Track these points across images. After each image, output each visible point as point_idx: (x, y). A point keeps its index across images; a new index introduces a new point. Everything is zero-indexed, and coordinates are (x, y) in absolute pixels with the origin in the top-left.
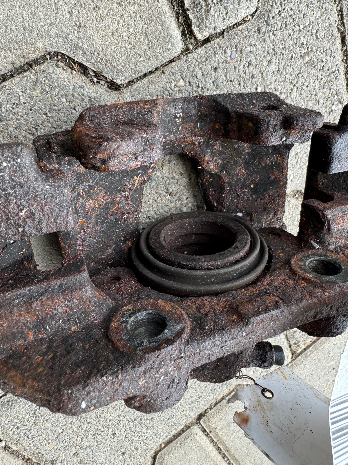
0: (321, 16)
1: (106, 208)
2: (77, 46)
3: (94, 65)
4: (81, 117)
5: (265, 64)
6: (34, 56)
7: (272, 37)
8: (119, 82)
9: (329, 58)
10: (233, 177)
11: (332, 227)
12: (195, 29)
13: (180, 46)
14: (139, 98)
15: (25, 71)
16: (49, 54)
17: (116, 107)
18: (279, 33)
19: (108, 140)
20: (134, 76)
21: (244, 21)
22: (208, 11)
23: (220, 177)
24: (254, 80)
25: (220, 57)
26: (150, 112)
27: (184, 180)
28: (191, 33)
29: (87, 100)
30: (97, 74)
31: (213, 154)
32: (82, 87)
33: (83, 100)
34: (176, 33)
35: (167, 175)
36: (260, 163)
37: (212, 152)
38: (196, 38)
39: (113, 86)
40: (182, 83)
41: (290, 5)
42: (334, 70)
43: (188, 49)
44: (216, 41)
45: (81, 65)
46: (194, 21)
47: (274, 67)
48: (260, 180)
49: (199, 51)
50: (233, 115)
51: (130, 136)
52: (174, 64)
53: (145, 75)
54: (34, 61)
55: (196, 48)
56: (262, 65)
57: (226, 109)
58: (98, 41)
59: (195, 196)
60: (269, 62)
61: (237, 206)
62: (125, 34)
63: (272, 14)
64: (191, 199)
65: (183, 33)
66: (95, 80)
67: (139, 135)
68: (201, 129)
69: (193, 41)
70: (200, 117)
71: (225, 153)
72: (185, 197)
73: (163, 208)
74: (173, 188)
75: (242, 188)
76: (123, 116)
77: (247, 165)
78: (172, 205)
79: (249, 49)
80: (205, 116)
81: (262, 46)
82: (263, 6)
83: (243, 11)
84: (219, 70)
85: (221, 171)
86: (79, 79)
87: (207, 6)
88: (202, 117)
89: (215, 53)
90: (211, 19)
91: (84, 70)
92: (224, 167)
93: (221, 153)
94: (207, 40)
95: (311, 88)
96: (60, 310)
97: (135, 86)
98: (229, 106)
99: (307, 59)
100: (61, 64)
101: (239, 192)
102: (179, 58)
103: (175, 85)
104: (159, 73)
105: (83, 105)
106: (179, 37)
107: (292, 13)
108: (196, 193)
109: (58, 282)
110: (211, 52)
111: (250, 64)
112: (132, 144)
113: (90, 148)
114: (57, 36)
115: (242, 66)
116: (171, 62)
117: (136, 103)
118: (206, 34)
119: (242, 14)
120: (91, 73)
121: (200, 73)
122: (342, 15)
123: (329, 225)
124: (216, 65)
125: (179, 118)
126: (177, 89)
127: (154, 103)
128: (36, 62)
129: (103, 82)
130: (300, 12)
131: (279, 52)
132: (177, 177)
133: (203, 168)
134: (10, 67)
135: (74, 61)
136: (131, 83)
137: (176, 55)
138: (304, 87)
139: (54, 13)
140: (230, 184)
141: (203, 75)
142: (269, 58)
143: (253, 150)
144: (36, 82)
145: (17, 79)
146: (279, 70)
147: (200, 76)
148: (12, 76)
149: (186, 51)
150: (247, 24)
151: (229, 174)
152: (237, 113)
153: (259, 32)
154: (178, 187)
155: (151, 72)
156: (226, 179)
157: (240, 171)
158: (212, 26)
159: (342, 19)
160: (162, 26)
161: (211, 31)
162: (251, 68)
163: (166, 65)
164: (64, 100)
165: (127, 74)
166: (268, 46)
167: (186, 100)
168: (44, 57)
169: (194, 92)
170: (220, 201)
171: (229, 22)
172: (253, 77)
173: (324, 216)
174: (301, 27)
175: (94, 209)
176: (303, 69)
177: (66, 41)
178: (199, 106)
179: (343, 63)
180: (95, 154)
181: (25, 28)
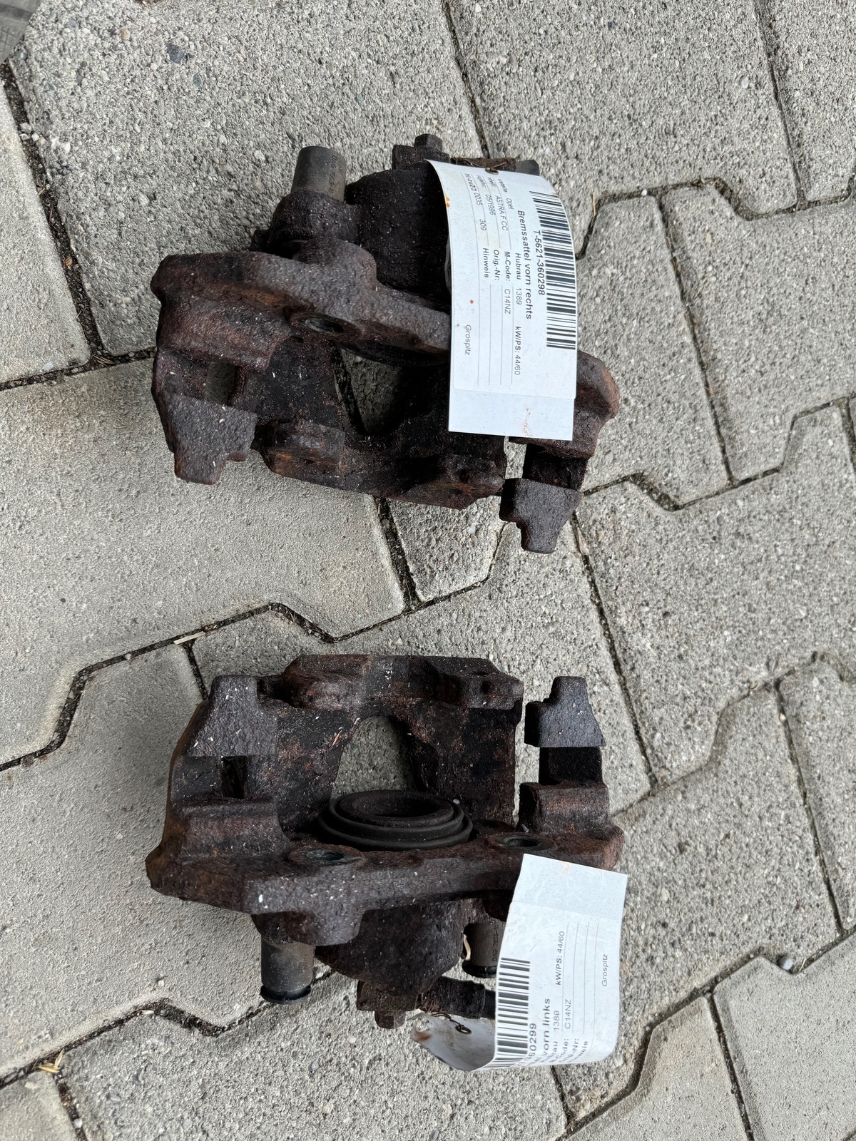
0: (566, 587)
1: (299, 763)
2: (299, 600)
3: (311, 618)
4: (295, 663)
5: (498, 630)
6: (258, 606)
7: (506, 604)
8: (334, 635)
9: (581, 630)
10: (448, 751)
11: (544, 809)
12: (419, 592)
13: (400, 606)
14: (352, 652)
15: (246, 618)
16: (272, 605)
17: (327, 657)
18: (514, 601)
19: (318, 680)
20: (350, 631)
21: (472, 587)
22: (433, 577)
23: (433, 749)
24: (484, 646)
25: (445, 620)
26: (359, 665)
27: (393, 753)
28: (415, 595)
29: (298, 650)
30: (312, 626)
31: (426, 720)
32: (296, 637)
33: (294, 650)
34: (398, 594)
35: (373, 742)
36: (480, 738)
37: (425, 718)
38: (419, 600)
39: (327, 639)
40: (400, 642)
41: (526, 575)
42: (590, 643)
43: (410, 609)
44: (442, 603)
45: (299, 617)
46: (417, 584)
47: (509, 634)
48: (481, 758)
49: (422, 612)
50: (441, 676)
51: (336, 680)
52: (393, 622)
53: (361, 631)
54: (256, 610)
55: (419, 608)
56: (494, 631)
57: (436, 670)
58: (320, 597)
59: (405, 776)
60: (504, 629)
61: (453, 790)
62: (346, 593)
63: (505, 582)
64: (400, 780)
65: (406, 595)
66: (310, 631)
67: (344, 681)
68: (412, 689)
69: (416, 602)
70: (411, 677)
71: (439, 721)
72: (392, 776)
73: (362, 785)
74: (378, 761)
75: (459, 766)
76: (332, 666)
77: (466, 738)
78: (376, 782)
79: (478, 614)
80: (416, 676)
81: (494, 613)
82: (495, 574)
83: (472, 578)
84: (443, 632)
85: (435, 742)
86: (294, 629)
87: (432, 572)
88: (413, 677)
89: (440, 616)
90: (435, 584)
91: (301, 621)
92: (438, 737)
93: (435, 720)
94: (432, 603)
95: (559, 662)
96: (247, 832)
97: (349, 641)
98: (439, 668)
99: (552, 629)
100: (281, 614)
101: (456, 771)
102: (399, 617)
103: (393, 644)
104: (376, 630)
105: (294, 654)
106: (401, 598)
107: (529, 582)
108: (407, 773)
109: (249, 807)
110: (435, 613)
111: (479, 629)
112: (337, 686)
113: (302, 685)
114: (283, 591)
115: (469, 631)
116: (390, 620)
117: (346, 656)
118: (431, 597)
119: (471, 580)
120: (308, 625)
121: (421, 633)
122: (595, 586)
123: (541, 805)
124: (439, 627)
125: (389, 675)
126: (394, 647)
127: (365, 658)
128: (258, 611)
129: (317, 634)
130: (539, 582)
131: (515, 620)
132: (384, 747)
133: (413, 736)
134: (234, 613)
135: (293, 612)
136: (346, 637)
137: (396, 614)
138: (550, 660)
139: (284, 573)
140: (445, 759)
141: (424, 636)
142: (503, 625)
143: (472, 721)
144: (253, 629)
145: (237, 624)
146: (515, 639)
147: (420, 637)
148: (233, 621)
149: (408, 611)
150: (476, 590)
151: (443, 746)
152: (445, 675)
153: (490, 598)
154: (384, 760)
155: (368, 629)
156: (441, 753)
157: (457, 744)
158: (437, 589)
159: (596, 590)
160: (384, 588)
161: (436, 594)
162: (481, 633)
163: (385, 623)
164: (276, 648)
165: (343, 629)
166: (501, 612)
167: (397, 658)
168: (266, 608)
169: (412, 651)
170: (433, 781)
171: (455, 588)
172: (483, 643)
173: (537, 797)
174: (542, 597)
175: (286, 761)
176: (548, 639)
177: (290, 595)
178: (411, 665)
179: (604, 638)
180: (306, 690)
181: (256, 583)
